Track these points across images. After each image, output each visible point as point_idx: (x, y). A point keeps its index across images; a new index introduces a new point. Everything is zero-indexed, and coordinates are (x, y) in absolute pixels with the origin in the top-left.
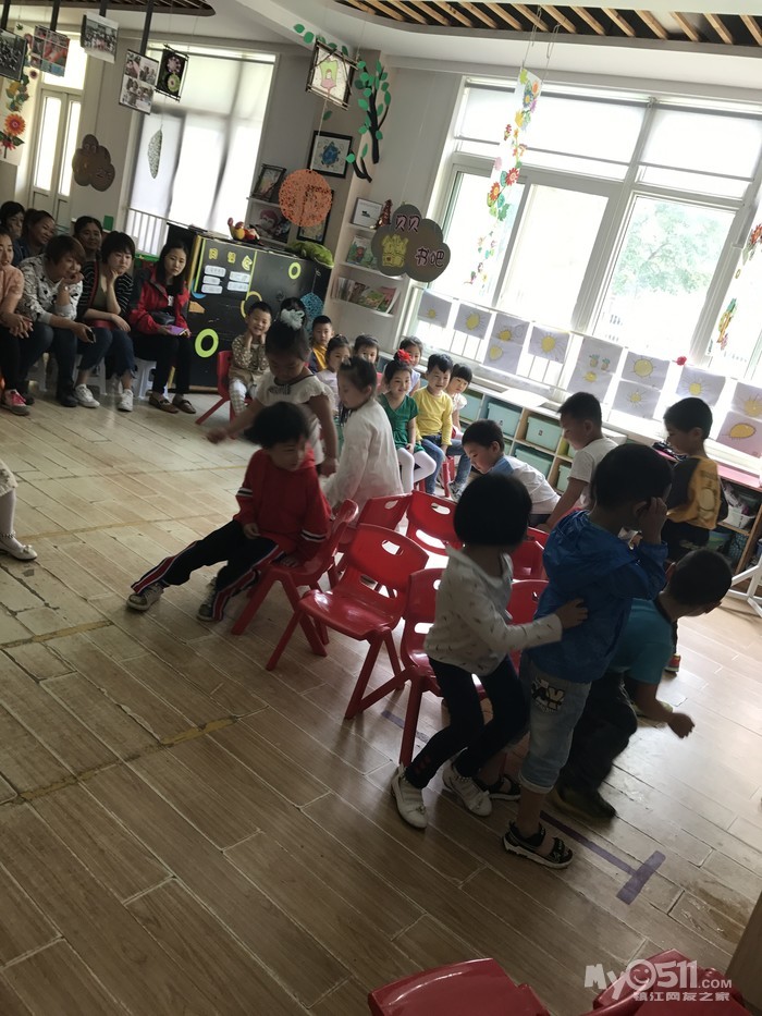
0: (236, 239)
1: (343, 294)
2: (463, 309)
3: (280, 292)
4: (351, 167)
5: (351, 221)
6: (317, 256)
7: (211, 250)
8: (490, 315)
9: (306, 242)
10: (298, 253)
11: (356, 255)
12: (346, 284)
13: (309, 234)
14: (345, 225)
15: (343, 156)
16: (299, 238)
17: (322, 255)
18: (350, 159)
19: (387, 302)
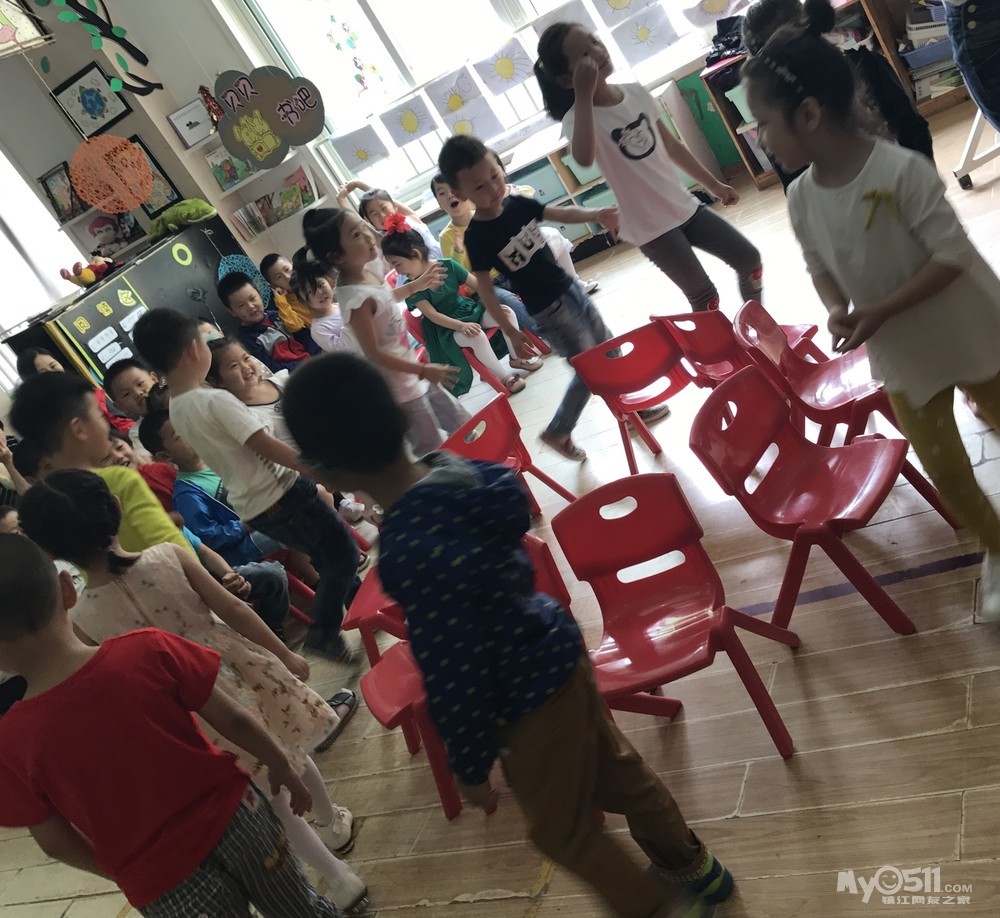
0: (88, 285)
1: (255, 225)
2: (387, 119)
3: (190, 291)
4: (127, 95)
5: (186, 147)
6: (189, 216)
7: (76, 324)
8: (418, 99)
9: (165, 214)
10: (168, 233)
11: (226, 175)
12: (247, 213)
13: (158, 202)
14: (185, 158)
15: (108, 91)
16: (152, 216)
17: (193, 211)
18: (116, 86)
19: (306, 189)
